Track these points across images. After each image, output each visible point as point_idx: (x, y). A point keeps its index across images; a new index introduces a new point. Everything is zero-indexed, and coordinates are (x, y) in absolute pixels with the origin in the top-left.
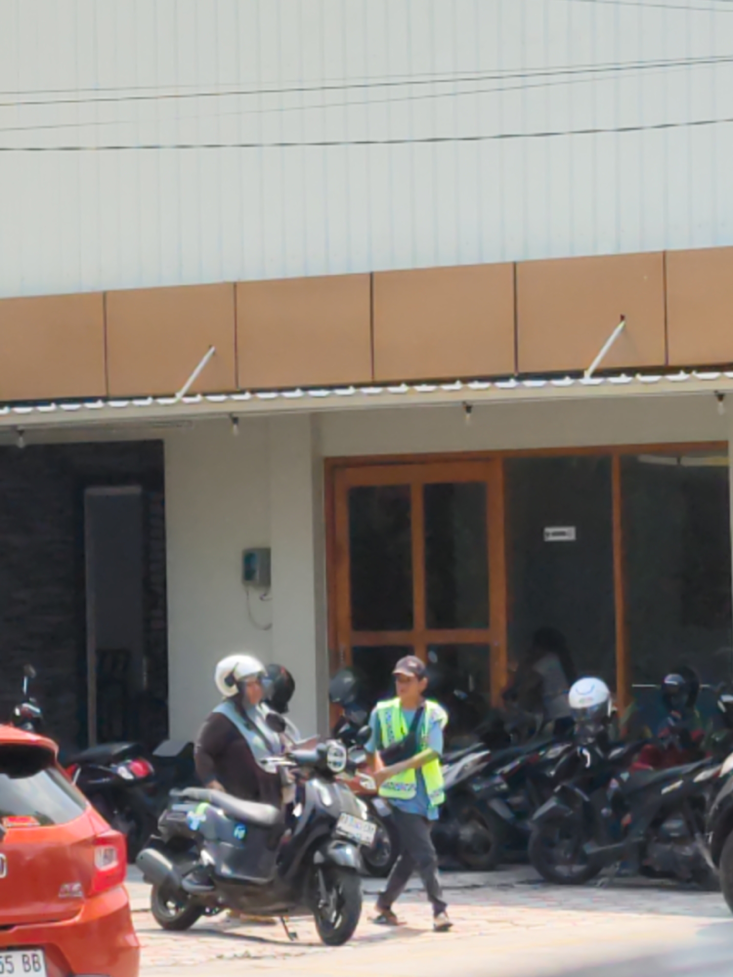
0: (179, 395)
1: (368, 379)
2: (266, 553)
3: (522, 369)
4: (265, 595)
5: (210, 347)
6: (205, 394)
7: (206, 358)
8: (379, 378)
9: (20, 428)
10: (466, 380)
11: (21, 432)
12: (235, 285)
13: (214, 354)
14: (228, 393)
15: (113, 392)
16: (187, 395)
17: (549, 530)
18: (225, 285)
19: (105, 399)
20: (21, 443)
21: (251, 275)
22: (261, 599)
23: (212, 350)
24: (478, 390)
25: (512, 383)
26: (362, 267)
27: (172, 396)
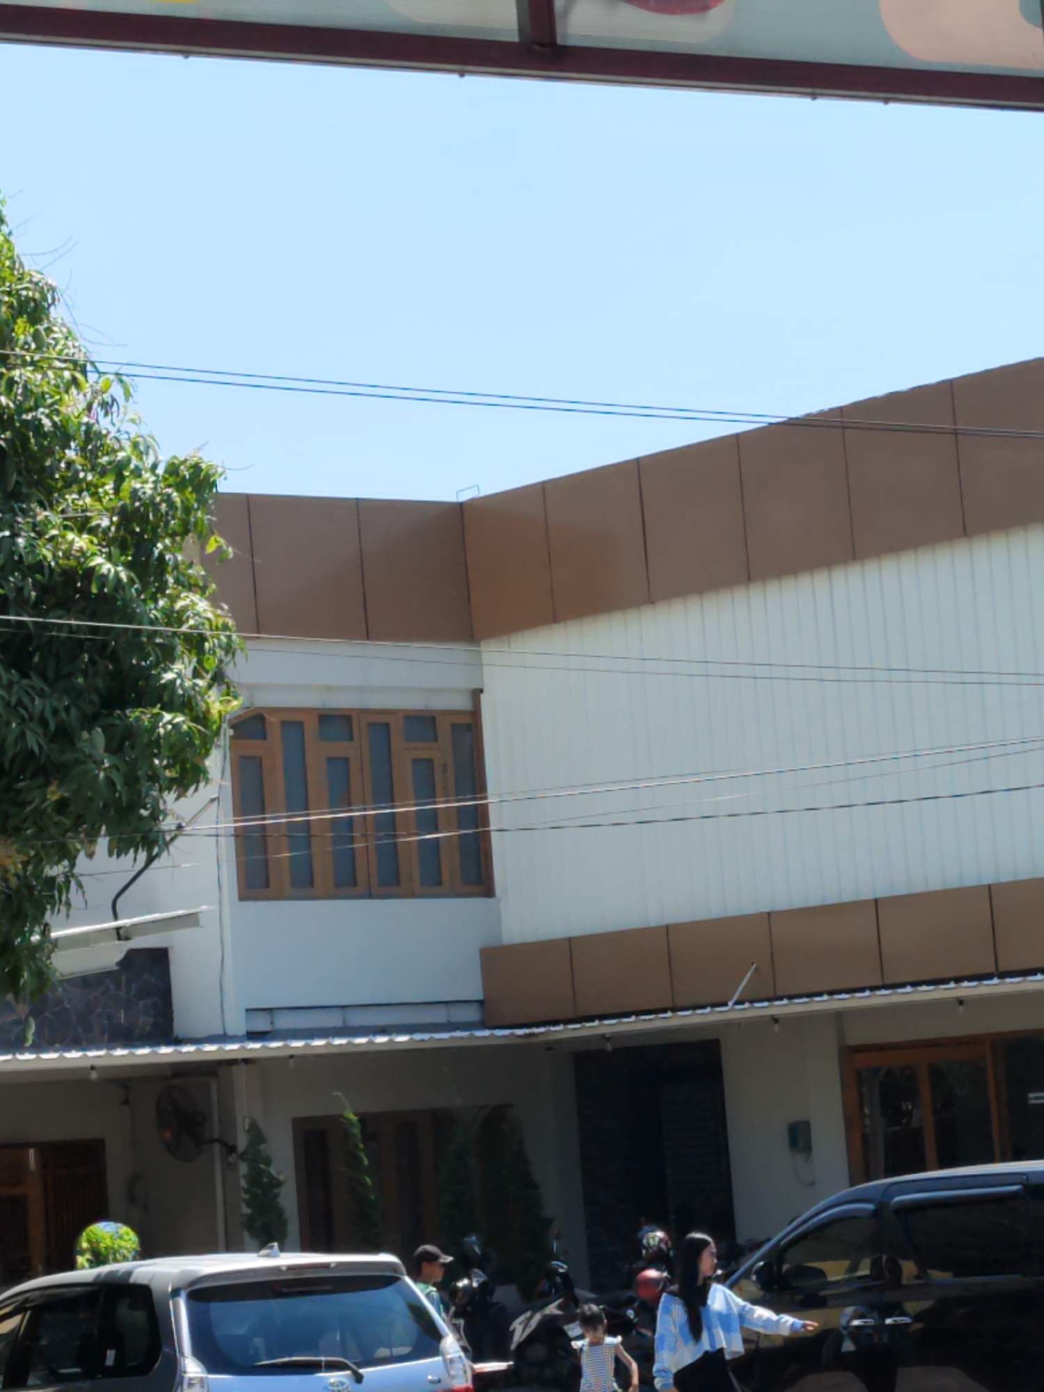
0: (730, 1004)
1: (880, 983)
2: (806, 1126)
3: (1001, 969)
4: (808, 1158)
5: (753, 964)
6: (752, 1002)
7: (749, 974)
8: (887, 982)
9: (608, 1036)
10: (958, 980)
11: (608, 1039)
12: (769, 914)
13: (756, 969)
14: (769, 1000)
15: (679, 1003)
16: (737, 1003)
17: (1031, 1095)
18: (761, 914)
19: (674, 1010)
20: (609, 1047)
21: (782, 905)
22: (806, 1162)
23: (754, 966)
24: (968, 989)
25: (995, 981)
26: (868, 895)
27: (725, 1004)
